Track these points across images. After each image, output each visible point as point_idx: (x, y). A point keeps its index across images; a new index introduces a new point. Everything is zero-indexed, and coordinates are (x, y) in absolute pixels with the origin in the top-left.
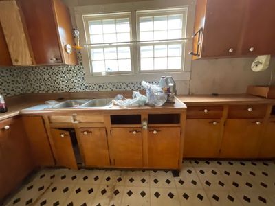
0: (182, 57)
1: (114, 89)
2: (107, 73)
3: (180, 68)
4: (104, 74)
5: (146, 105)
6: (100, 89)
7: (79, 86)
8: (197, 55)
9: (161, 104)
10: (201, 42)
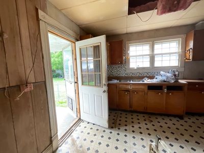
0: (179, 60)
1: (140, 75)
2: (137, 68)
3: (177, 65)
4: (136, 68)
5: (165, 82)
6: (133, 75)
7: (123, 74)
8: (189, 59)
9: (173, 81)
10: (191, 54)
